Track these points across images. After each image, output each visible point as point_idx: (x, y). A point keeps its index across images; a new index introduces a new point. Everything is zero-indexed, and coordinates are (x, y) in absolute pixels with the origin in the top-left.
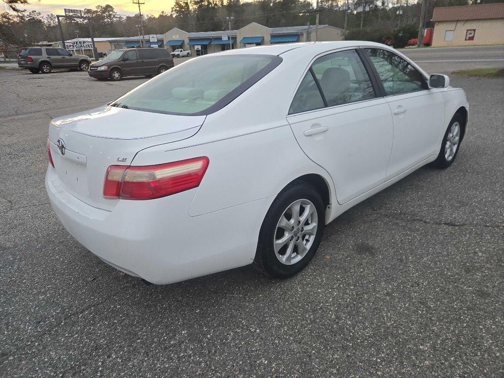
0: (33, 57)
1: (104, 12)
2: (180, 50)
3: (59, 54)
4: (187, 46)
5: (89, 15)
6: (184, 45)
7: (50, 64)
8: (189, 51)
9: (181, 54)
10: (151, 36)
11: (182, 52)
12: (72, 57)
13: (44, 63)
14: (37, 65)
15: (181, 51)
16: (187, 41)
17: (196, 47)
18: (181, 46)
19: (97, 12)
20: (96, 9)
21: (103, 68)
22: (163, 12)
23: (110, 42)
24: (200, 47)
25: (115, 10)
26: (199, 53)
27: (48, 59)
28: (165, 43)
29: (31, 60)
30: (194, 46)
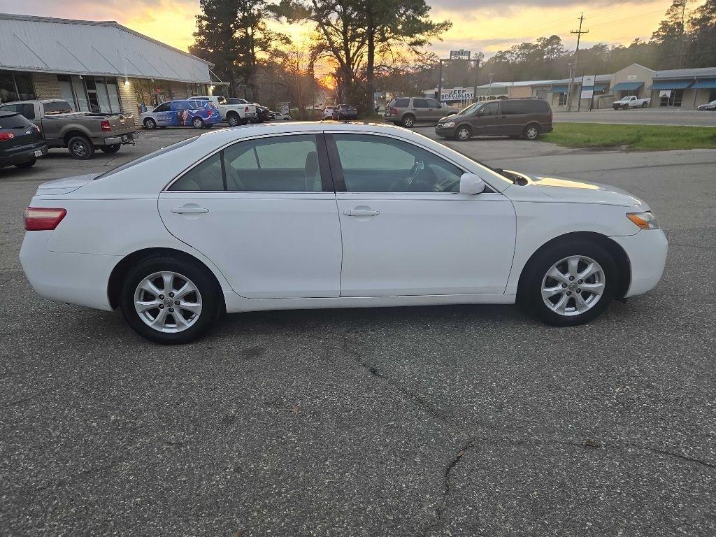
0: (398, 109)
1: (545, 46)
2: (632, 97)
3: (427, 106)
4: (647, 92)
5: (526, 51)
6: (642, 90)
7: (414, 118)
8: (648, 100)
9: (631, 103)
10: (586, 78)
11: (633, 101)
12: (440, 109)
13: (409, 115)
14: (400, 119)
15: (634, 99)
16: (649, 83)
17: (662, 94)
18: (637, 92)
19: (537, 46)
20: (536, 43)
21: (449, 125)
22: (637, 40)
23: (533, 87)
24: (668, 94)
25: (562, 43)
26: (664, 102)
27: (413, 112)
28: (611, 87)
29: (396, 112)
30: (658, 91)
